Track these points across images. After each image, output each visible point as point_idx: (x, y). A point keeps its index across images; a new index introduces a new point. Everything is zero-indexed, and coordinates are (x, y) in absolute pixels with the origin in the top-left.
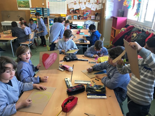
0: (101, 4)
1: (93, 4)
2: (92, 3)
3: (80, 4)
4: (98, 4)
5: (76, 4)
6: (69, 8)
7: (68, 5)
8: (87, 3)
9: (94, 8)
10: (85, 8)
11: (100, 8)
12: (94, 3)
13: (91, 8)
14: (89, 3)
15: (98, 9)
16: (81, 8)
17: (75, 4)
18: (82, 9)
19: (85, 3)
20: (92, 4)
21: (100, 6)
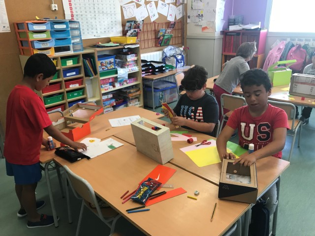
0: (181, 6)
1: (171, 5)
2: (169, 4)
3: (148, 5)
4: (177, 7)
5: (140, 5)
6: (126, 18)
7: (123, 9)
8: (160, 3)
9: (171, 15)
10: (157, 16)
11: (181, 16)
12: (172, 3)
13: (166, 15)
14: (163, 4)
15: (178, 18)
16: (149, 16)
17: (138, 6)
18: (152, 20)
19: (156, 3)
20: (167, 5)
21: (181, 10)
